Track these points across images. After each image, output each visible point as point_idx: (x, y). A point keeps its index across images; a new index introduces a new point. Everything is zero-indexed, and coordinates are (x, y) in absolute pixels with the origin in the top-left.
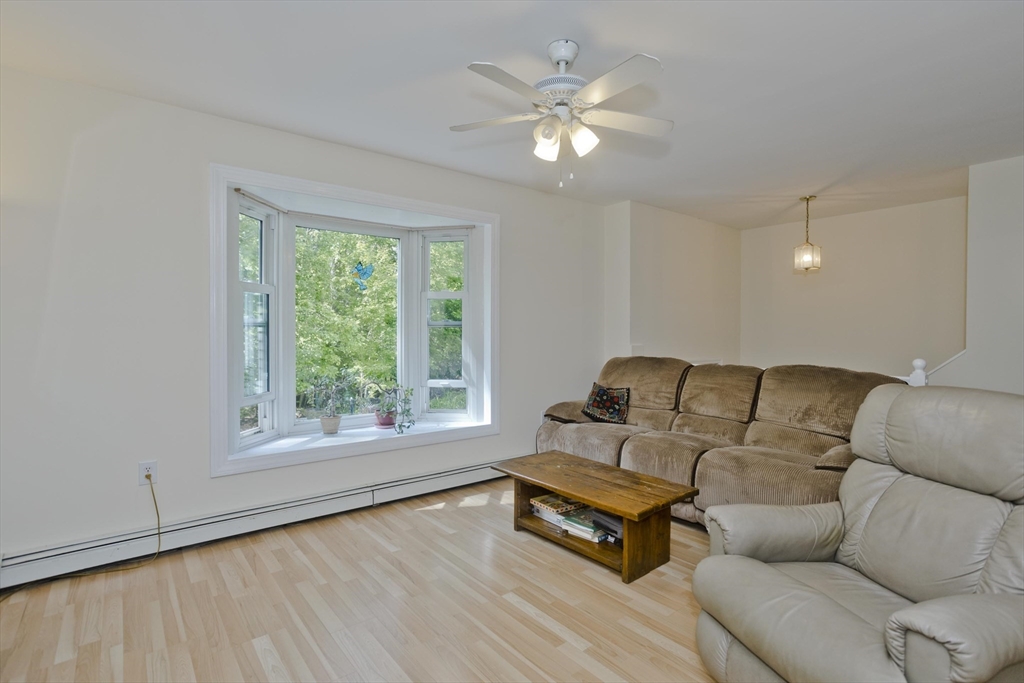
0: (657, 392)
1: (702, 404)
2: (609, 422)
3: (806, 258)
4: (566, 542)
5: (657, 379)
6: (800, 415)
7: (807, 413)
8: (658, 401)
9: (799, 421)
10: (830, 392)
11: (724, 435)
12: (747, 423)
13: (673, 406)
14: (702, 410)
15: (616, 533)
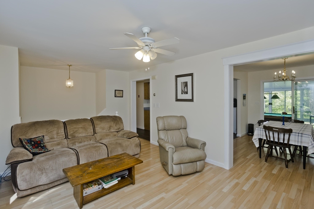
0: (58, 134)
1: (80, 133)
2: (44, 152)
3: (69, 83)
4: (104, 193)
5: (56, 129)
6: (108, 129)
7: (110, 127)
8: (58, 137)
9: (108, 130)
10: (113, 121)
11: (90, 140)
12: (94, 135)
13: (65, 137)
14: (80, 135)
15: (126, 174)
